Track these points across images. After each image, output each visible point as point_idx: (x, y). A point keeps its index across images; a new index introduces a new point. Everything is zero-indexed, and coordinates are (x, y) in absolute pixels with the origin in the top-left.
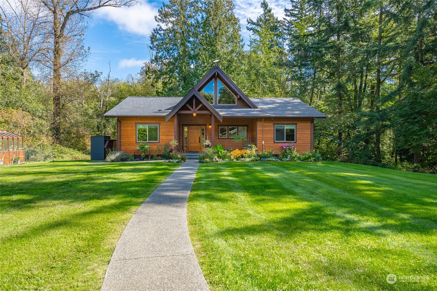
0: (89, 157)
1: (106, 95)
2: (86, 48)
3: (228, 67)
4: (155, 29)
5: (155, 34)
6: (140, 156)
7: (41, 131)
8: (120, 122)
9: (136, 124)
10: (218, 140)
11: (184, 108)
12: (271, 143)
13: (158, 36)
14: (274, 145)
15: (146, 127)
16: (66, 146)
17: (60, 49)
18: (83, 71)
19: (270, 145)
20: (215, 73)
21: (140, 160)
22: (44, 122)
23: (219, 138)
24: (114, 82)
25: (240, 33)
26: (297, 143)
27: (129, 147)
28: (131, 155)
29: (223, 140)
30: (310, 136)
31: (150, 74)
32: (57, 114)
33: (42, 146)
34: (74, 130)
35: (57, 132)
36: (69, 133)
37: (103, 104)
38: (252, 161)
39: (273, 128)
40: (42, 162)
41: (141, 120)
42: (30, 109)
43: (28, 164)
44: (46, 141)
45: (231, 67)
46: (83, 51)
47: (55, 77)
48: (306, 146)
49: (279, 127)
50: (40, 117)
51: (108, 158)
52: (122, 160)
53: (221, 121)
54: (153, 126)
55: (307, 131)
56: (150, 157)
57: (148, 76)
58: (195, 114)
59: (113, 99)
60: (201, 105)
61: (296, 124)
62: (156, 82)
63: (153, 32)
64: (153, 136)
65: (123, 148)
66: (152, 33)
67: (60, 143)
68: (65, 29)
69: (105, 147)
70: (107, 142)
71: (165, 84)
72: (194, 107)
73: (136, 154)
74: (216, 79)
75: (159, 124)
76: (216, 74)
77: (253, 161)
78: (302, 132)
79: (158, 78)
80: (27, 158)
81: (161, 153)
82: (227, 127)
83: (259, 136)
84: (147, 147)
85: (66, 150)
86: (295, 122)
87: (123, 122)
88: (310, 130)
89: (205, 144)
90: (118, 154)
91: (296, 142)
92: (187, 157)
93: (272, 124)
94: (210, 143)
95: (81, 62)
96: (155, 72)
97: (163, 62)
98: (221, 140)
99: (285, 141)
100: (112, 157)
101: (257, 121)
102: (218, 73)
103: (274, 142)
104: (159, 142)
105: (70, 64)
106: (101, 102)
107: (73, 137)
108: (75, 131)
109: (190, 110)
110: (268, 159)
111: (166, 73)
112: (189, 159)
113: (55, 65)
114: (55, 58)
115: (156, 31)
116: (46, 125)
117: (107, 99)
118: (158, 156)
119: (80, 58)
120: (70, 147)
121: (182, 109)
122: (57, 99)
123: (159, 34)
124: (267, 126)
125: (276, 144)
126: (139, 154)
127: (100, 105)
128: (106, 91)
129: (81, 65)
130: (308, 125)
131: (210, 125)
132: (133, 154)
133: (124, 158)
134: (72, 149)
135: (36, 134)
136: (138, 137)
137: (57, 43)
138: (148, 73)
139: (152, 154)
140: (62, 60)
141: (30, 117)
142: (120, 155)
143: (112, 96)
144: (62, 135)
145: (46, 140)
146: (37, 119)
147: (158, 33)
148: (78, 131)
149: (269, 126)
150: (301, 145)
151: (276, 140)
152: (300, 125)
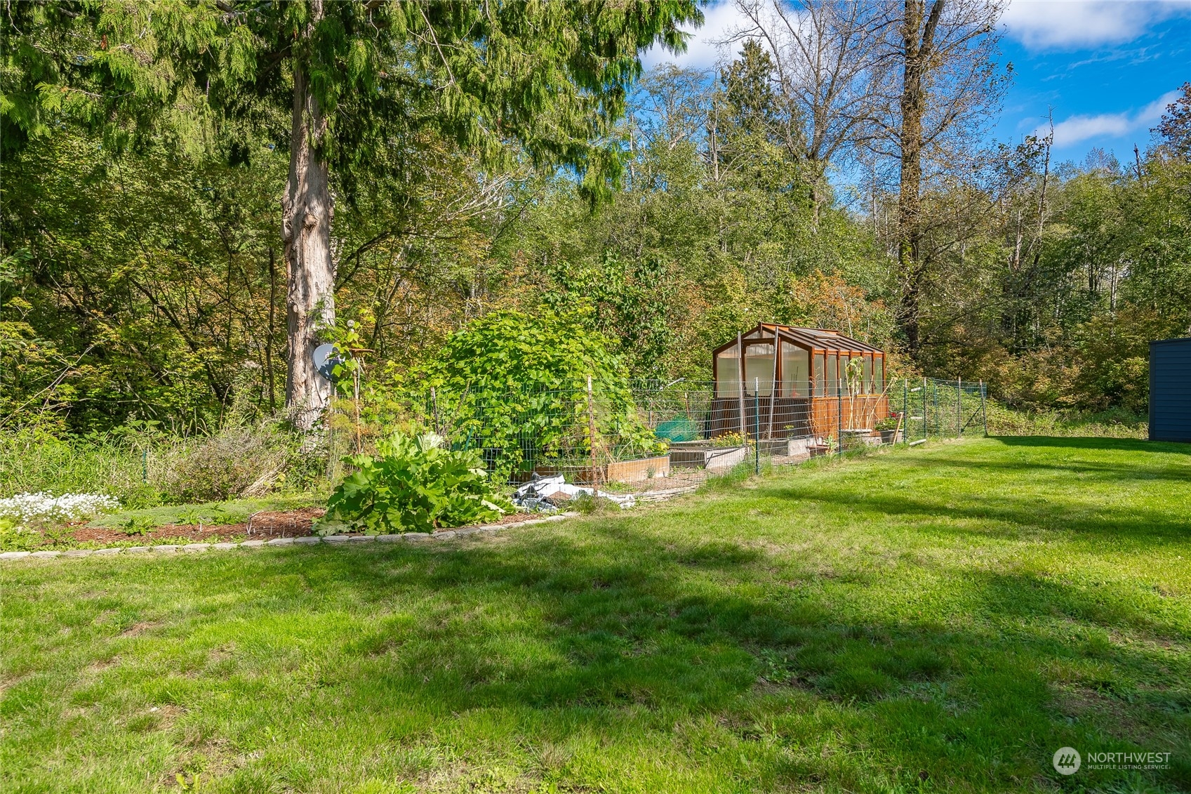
35: (911, 339)
37: (1022, 251)
106: (1015, 244)
117: (1040, 233)
127: (1015, 253)
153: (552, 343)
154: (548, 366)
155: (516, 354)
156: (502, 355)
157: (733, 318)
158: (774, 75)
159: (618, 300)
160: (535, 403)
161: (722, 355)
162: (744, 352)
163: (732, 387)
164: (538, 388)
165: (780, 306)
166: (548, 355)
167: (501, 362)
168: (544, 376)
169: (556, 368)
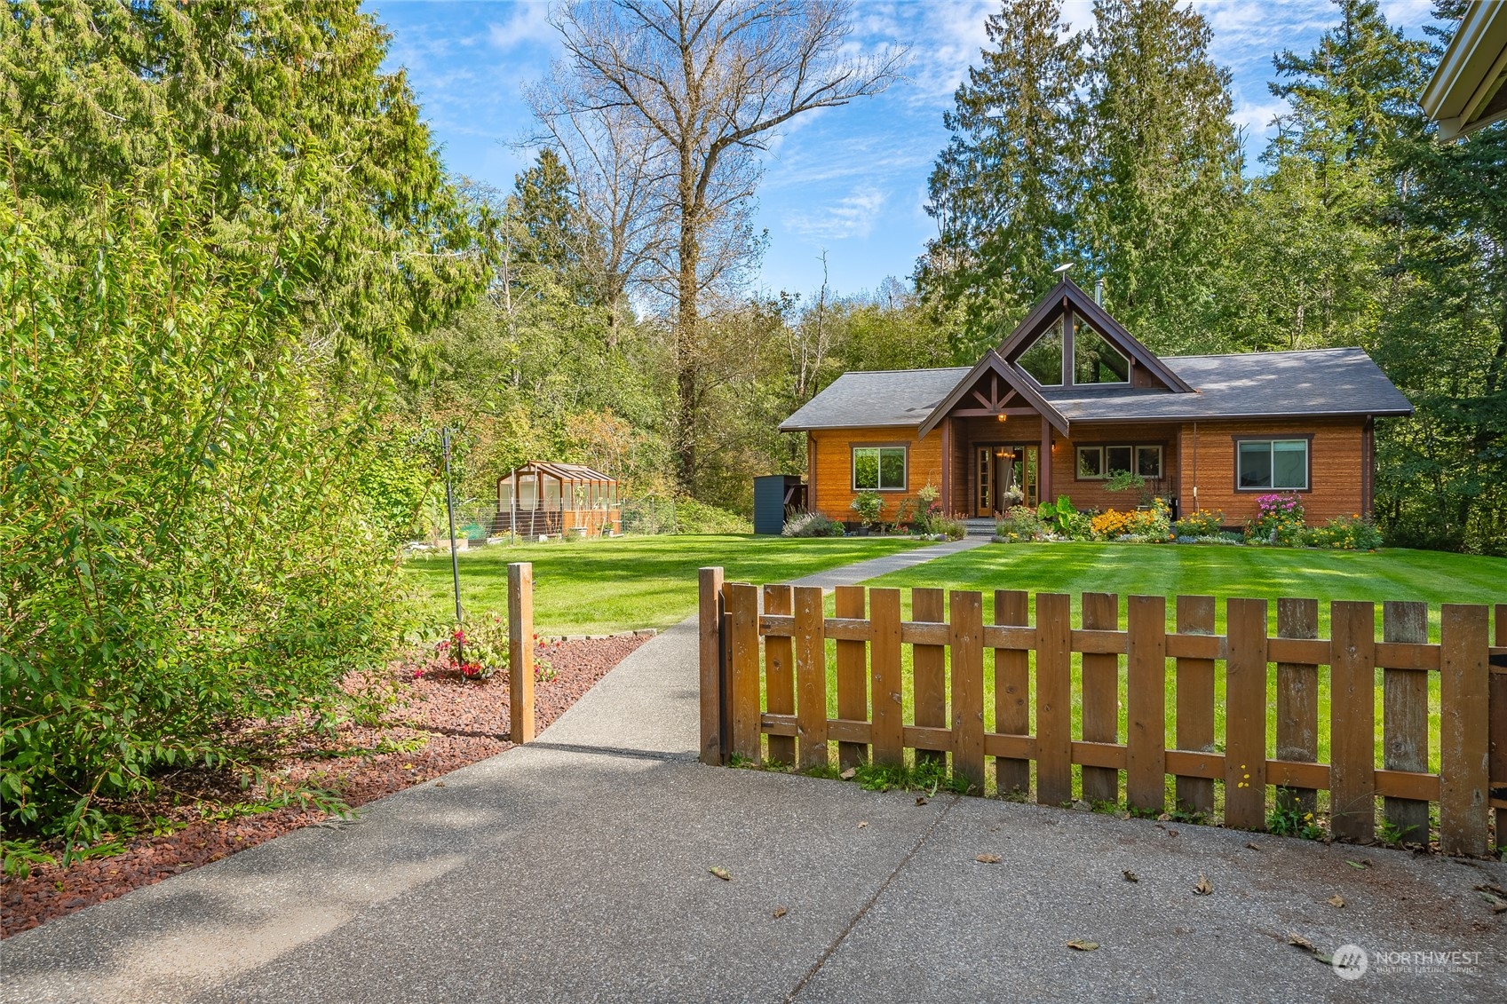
0: (750, 528)
1: (814, 351)
2: (757, 232)
3: (1176, 244)
4: (946, 150)
5: (946, 167)
6: (859, 524)
7: (651, 464)
8: (815, 442)
9: (852, 445)
10: (1076, 485)
11: (968, 401)
12: (1226, 490)
13: (955, 169)
14: (1233, 499)
15: (875, 452)
16: (708, 503)
17: (695, 245)
18: (750, 294)
19: (1221, 499)
20: (1062, 300)
21: (859, 535)
22: (657, 440)
23: (1076, 481)
24: (839, 310)
25: (1232, 119)
26: (1314, 492)
27: (836, 503)
28: (838, 523)
29: (1090, 485)
30: (1358, 472)
31: (929, 288)
32: (687, 420)
33: (654, 501)
34: (728, 457)
35: (687, 464)
36: (715, 467)
37: (807, 379)
38: (1149, 541)
39: (1232, 450)
40: (653, 536)
41: (864, 436)
42: (628, 409)
43: (628, 536)
44: (663, 488)
45: (1188, 242)
46: (750, 242)
47: (683, 321)
48: (1347, 501)
49: (1254, 445)
50: (650, 427)
51: (787, 530)
52: (818, 533)
53: (1066, 433)
54: (891, 450)
55: (1348, 457)
56: (883, 528)
57: (923, 293)
58: (1002, 417)
59: (834, 363)
60: (1011, 395)
61: (1310, 437)
62: (947, 308)
63: (940, 161)
64: (893, 476)
65: (822, 504)
66: (938, 165)
67: (695, 494)
68: (707, 190)
69: (786, 502)
70: (792, 491)
71: (974, 311)
72: (994, 398)
73: (852, 520)
74: (1068, 316)
75: (908, 444)
76: (1065, 304)
77: (1152, 541)
78: (1331, 461)
79: (952, 297)
80: (625, 527)
81: (910, 519)
82: (1101, 449)
83: (1186, 472)
84: (874, 502)
85: (708, 511)
86: (1308, 431)
87: (823, 442)
88: (1360, 454)
89: (1007, 494)
90: (808, 519)
91: (1310, 490)
92: (967, 529)
93: (1230, 438)
94: (1021, 495)
95: (746, 270)
96: (945, 279)
97: (967, 247)
98: (1082, 485)
99: (1273, 488)
100: (795, 525)
101: (1180, 429)
102: (1069, 300)
103: (1236, 491)
104: (907, 491)
105: (718, 280)
106: (800, 372)
107: (725, 478)
108: (730, 462)
109: (982, 406)
110: (1201, 538)
111: (977, 280)
112: (970, 533)
113: (682, 288)
114: (684, 269)
115: (949, 157)
116: (663, 446)
117: (818, 364)
118: (903, 525)
119: (744, 261)
120: (716, 504)
121: (959, 406)
122: (687, 377)
123: (958, 165)
124: (1212, 442)
125: (1243, 498)
126: (857, 520)
127: (799, 381)
128: (815, 341)
129: (745, 280)
130: (1355, 437)
132: (845, 519)
133: (821, 528)
134: (720, 511)
135: (640, 472)
136: (857, 480)
137: (687, 230)
138: (923, 285)
139: (889, 520)
140: (701, 270)
141: (628, 430)
142: (813, 522)
143: (832, 353)
144: (700, 473)
145: (662, 486)
146: (643, 433)
147: (955, 160)
148: (737, 462)
149: (1219, 445)
150: (1329, 499)
151: (1242, 485)
152: (1323, 437)
153: (402, 479)
154: (401, 491)
155: (382, 484)
156: (375, 485)
157: (516, 451)
158: (572, 187)
159: (432, 448)
160: (395, 511)
161: (503, 482)
162: (518, 480)
163: (509, 504)
164: (397, 503)
165: (557, 440)
166: (401, 485)
167: (374, 489)
168: (399, 497)
169: (406, 492)
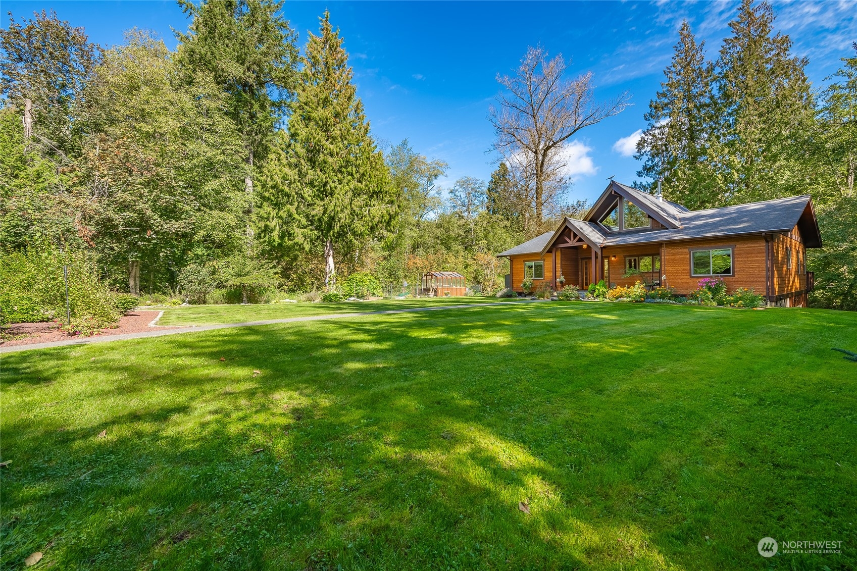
6: (523, 293)
8: (512, 261)
9: (524, 261)
11: (563, 241)
12: (685, 277)
14: (691, 281)
15: (533, 264)
17: (541, 189)
19: (682, 281)
20: (611, 192)
26: (736, 277)
27: (519, 284)
28: (514, 292)
30: (764, 265)
39: (688, 256)
41: (528, 257)
48: (756, 281)
49: (701, 253)
53: (599, 252)
54: (538, 263)
55: (757, 257)
58: (584, 246)
61: (733, 247)
65: (514, 285)
72: (572, 238)
74: (621, 198)
75: (544, 260)
77: (631, 301)
78: (746, 259)
82: (637, 258)
86: (732, 244)
87: (515, 260)
88: (765, 255)
91: (733, 275)
93: (687, 250)
99: (711, 274)
102: (614, 191)
103: (691, 277)
104: (544, 279)
121: (558, 243)
124: (677, 253)
125: (695, 280)
130: (763, 245)
131: (615, 256)
136: (526, 275)
149: (682, 254)
150: (745, 280)
151: (694, 274)
152: (741, 247)
158: (511, 174)
